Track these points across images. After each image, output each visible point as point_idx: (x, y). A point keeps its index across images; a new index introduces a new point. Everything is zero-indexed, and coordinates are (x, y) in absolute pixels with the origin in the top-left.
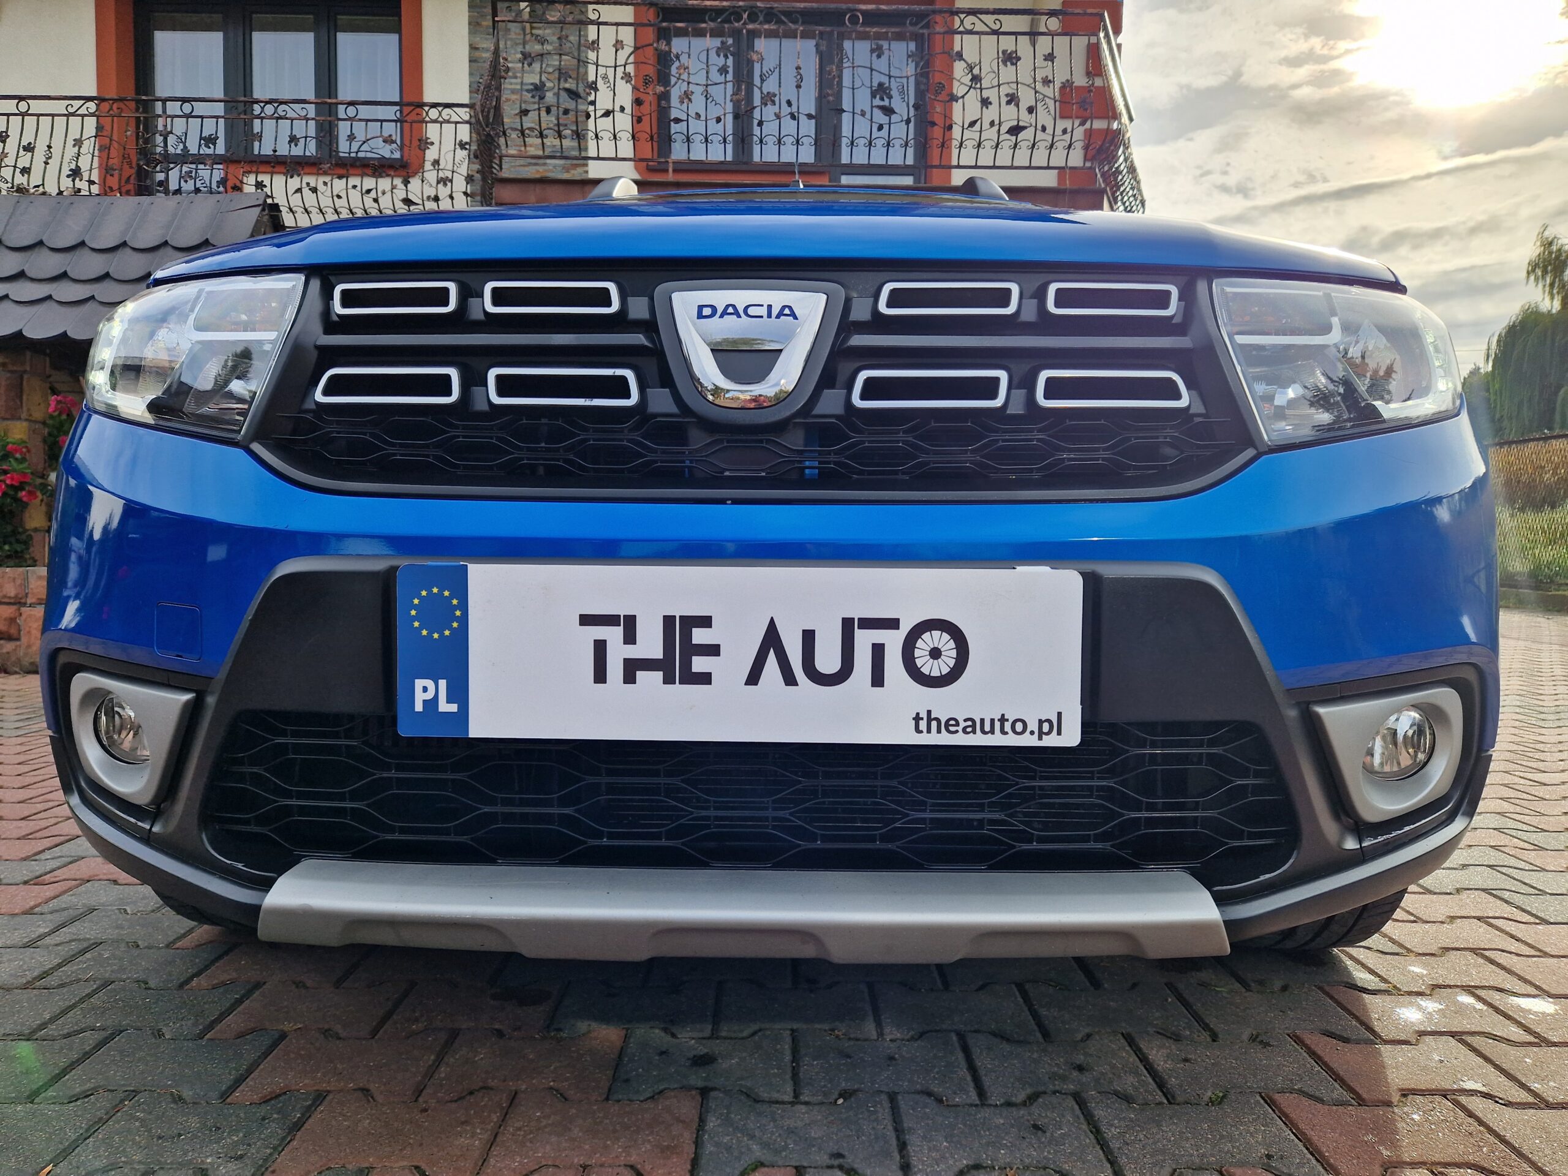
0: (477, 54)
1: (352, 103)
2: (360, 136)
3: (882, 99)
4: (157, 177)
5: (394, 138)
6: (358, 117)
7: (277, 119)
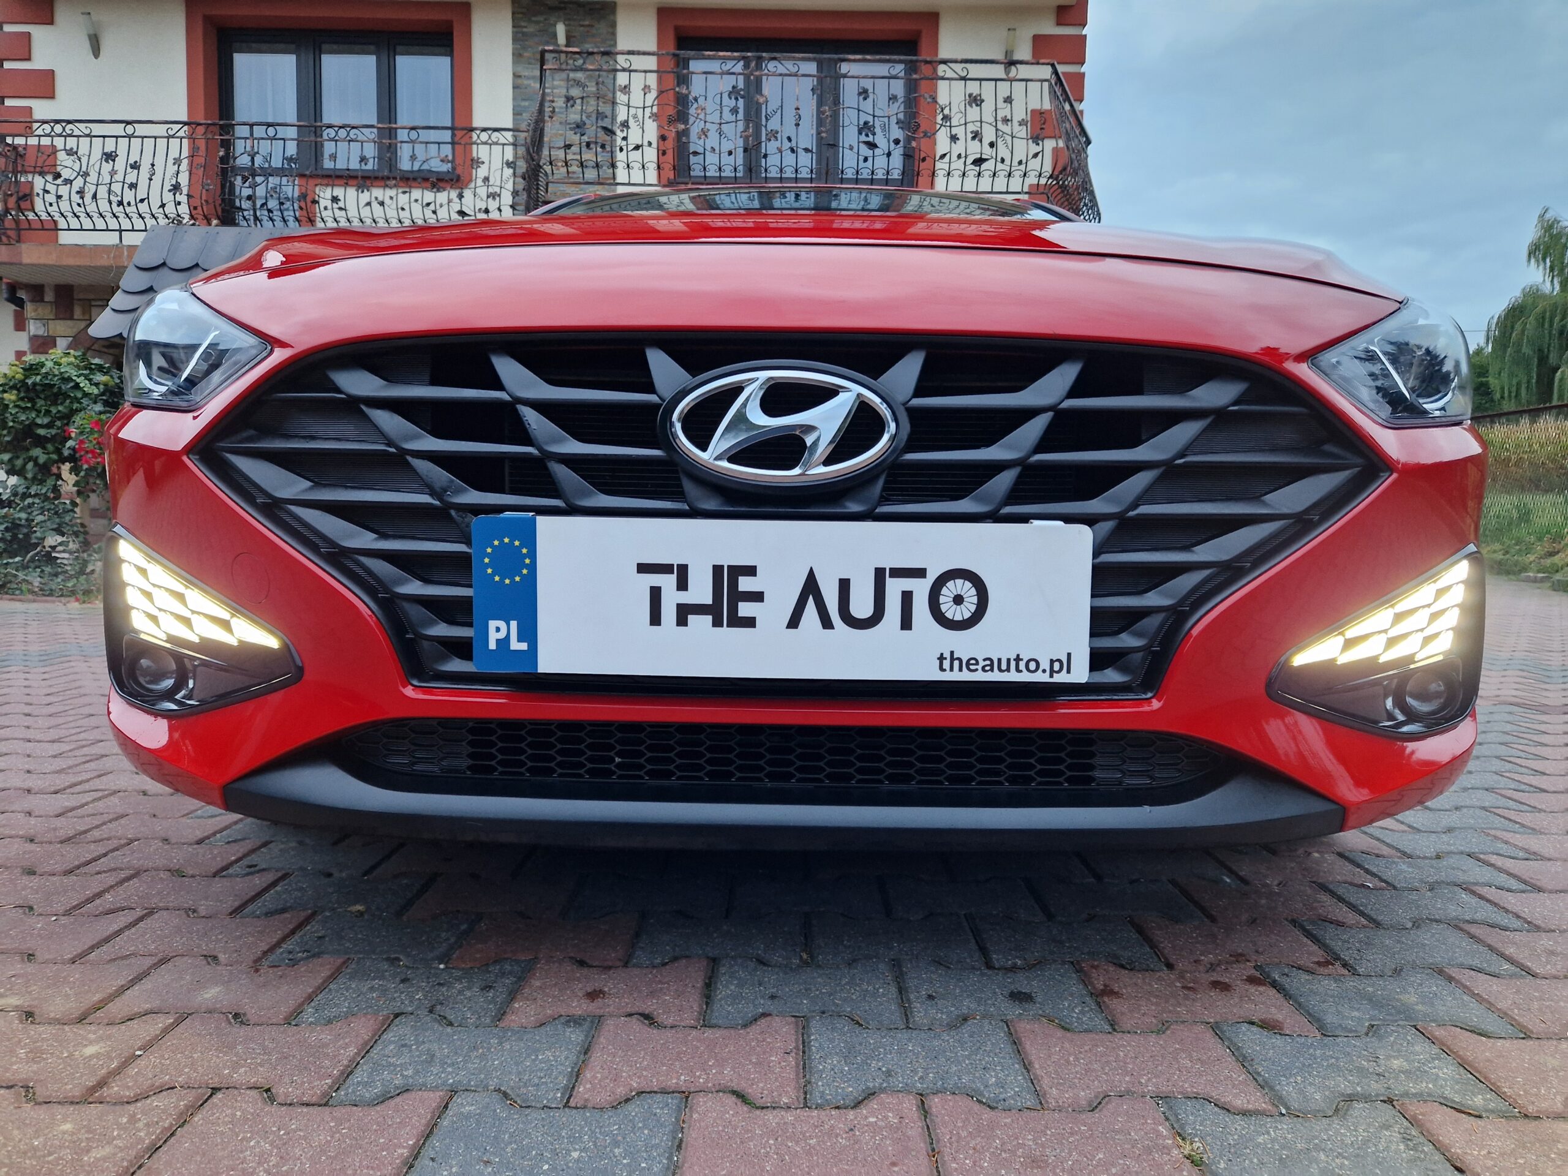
0: (519, 81)
1: (413, 128)
2: (421, 157)
3: (867, 135)
4: (247, 192)
5: (450, 158)
6: (420, 140)
7: (349, 141)
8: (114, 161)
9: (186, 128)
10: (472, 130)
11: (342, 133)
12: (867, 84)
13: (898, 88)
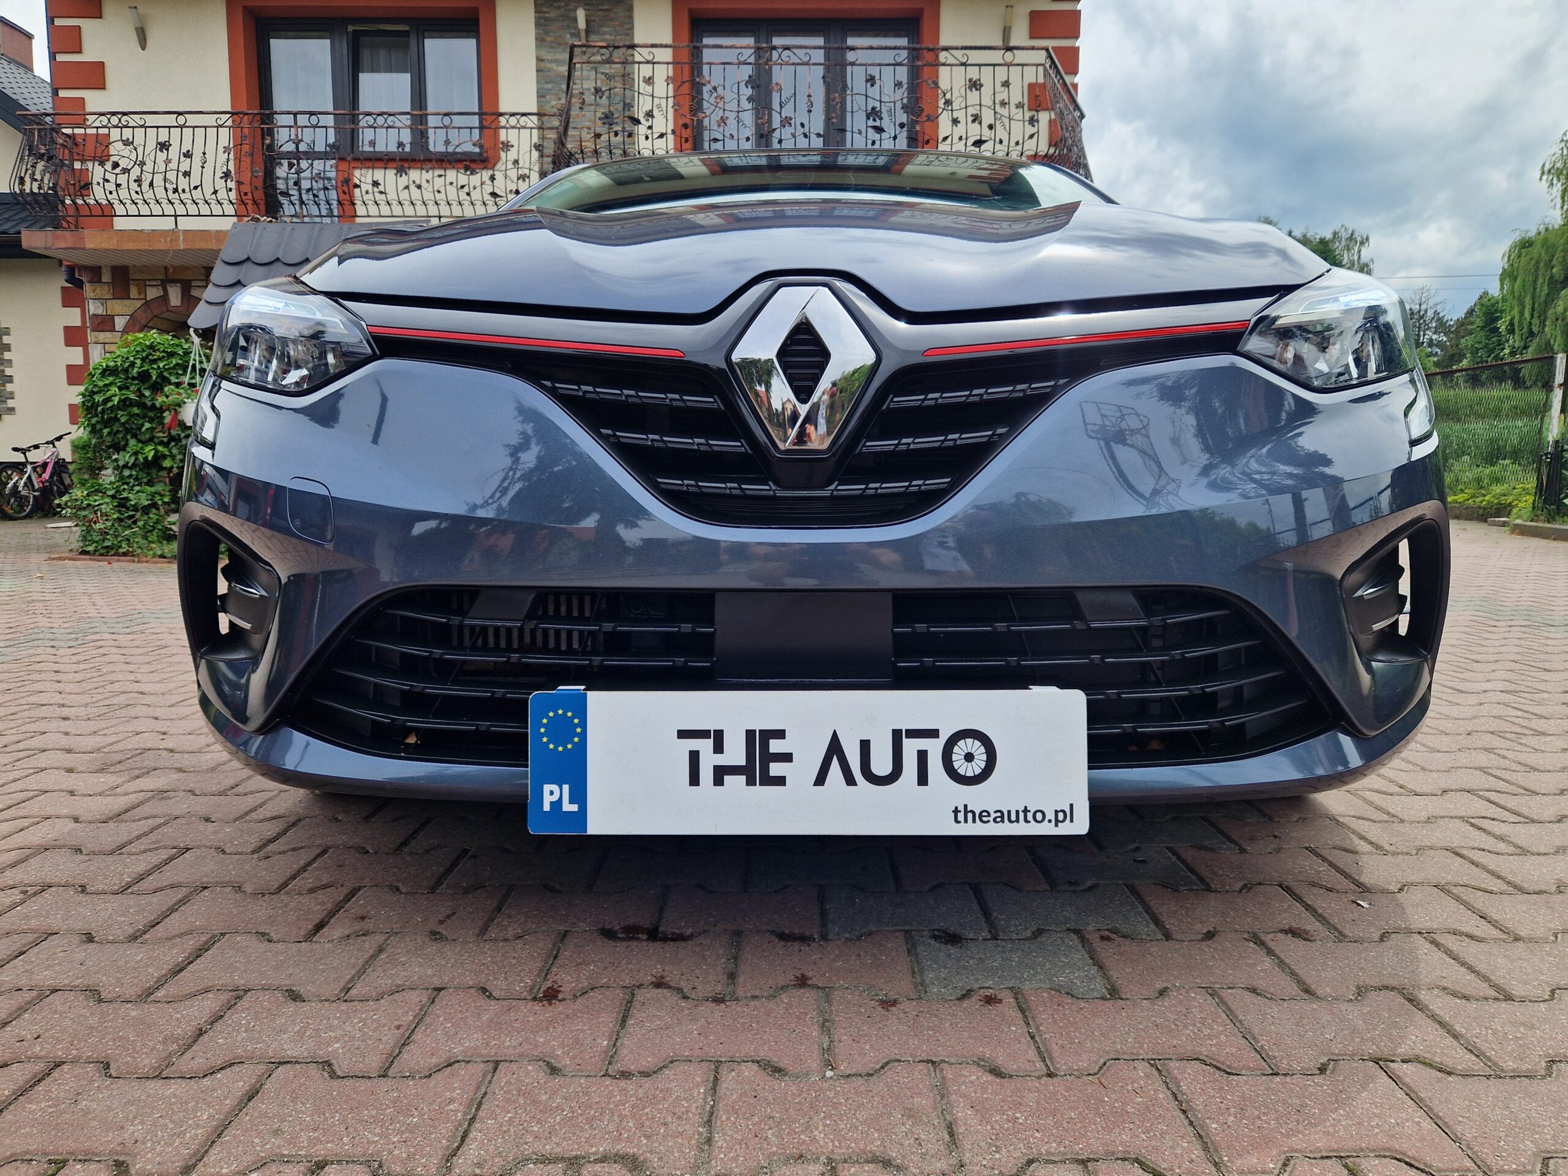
0: (542, 64)
1: (446, 114)
2: (454, 141)
3: (875, 120)
5: (479, 141)
6: (453, 125)
7: (387, 127)
8: (167, 150)
9: (233, 117)
10: (502, 114)
12: (874, 71)
13: (903, 74)
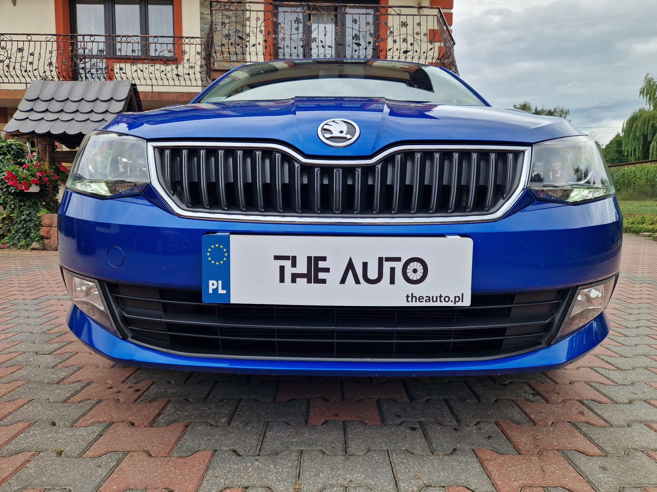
0: (203, 16)
1: (155, 37)
2: (159, 50)
3: (356, 40)
4: (81, 66)
5: (172, 50)
6: (158, 42)
7: (127, 43)
8: (22, 52)
9: (55, 37)
10: (182, 38)
11: (124, 39)
12: (356, 17)
13: (370, 19)
